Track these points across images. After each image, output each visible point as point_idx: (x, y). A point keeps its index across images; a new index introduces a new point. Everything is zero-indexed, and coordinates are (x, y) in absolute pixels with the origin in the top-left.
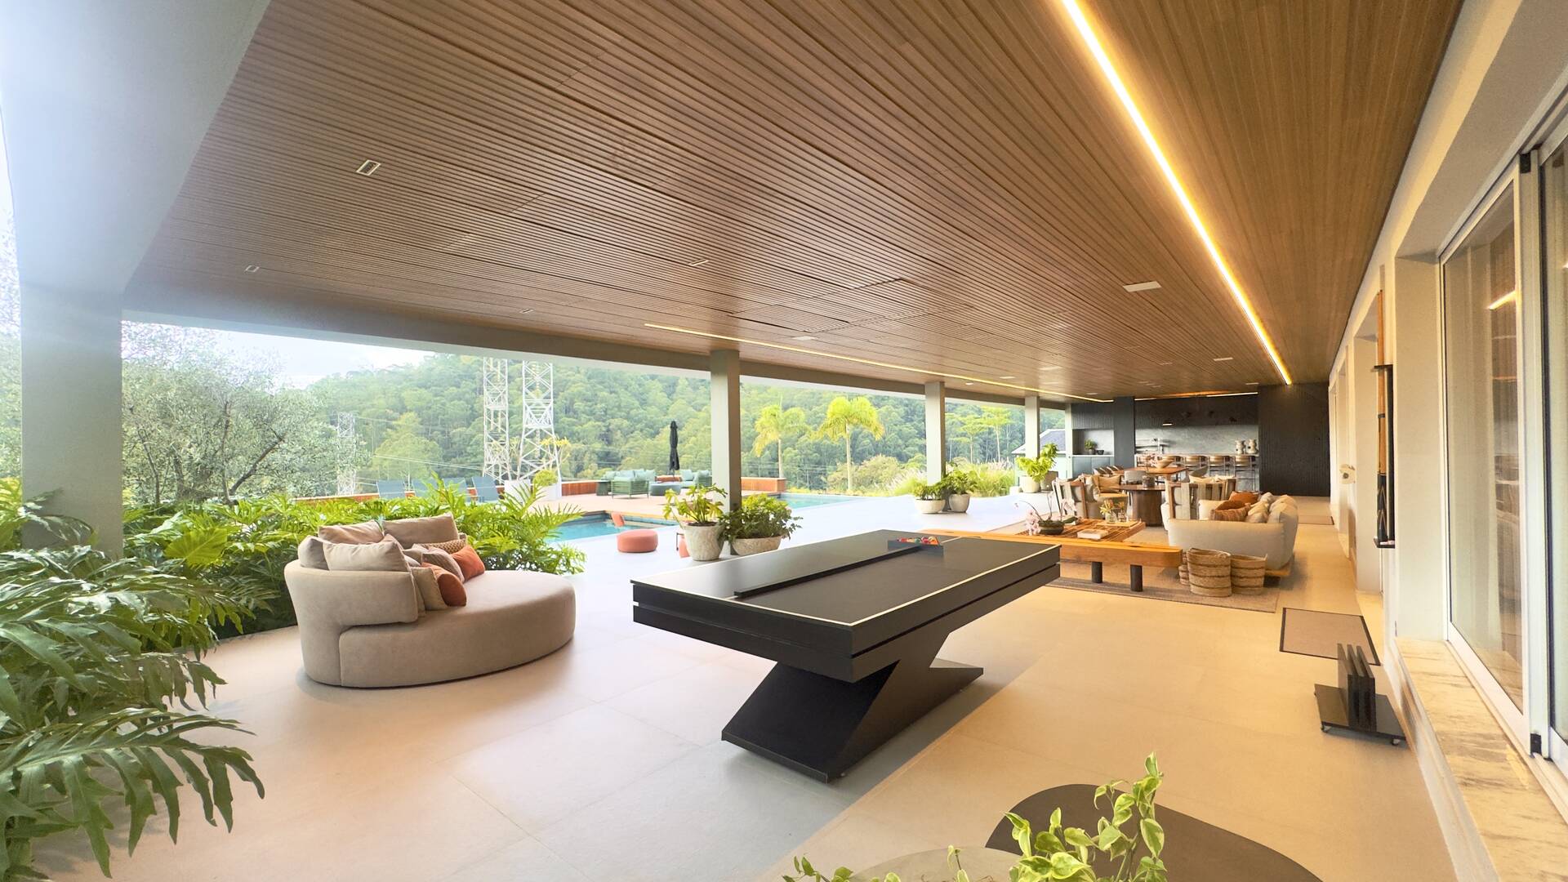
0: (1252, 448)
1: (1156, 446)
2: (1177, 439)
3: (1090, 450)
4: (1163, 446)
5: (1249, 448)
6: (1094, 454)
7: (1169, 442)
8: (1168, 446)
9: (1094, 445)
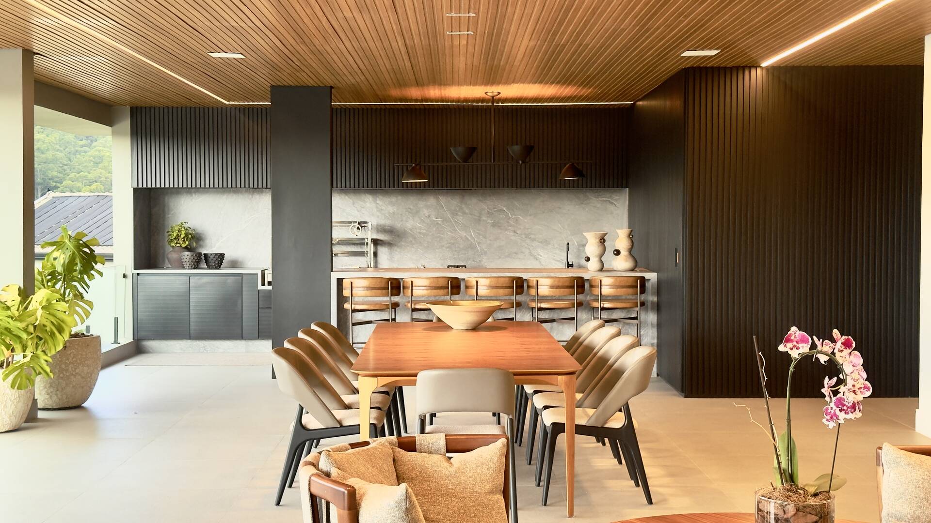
0: (624, 252)
1: (361, 242)
2: (410, 223)
3: (187, 255)
4: (376, 242)
5: (617, 253)
6: (196, 266)
7: (390, 231)
8: (389, 244)
9: (194, 239)
